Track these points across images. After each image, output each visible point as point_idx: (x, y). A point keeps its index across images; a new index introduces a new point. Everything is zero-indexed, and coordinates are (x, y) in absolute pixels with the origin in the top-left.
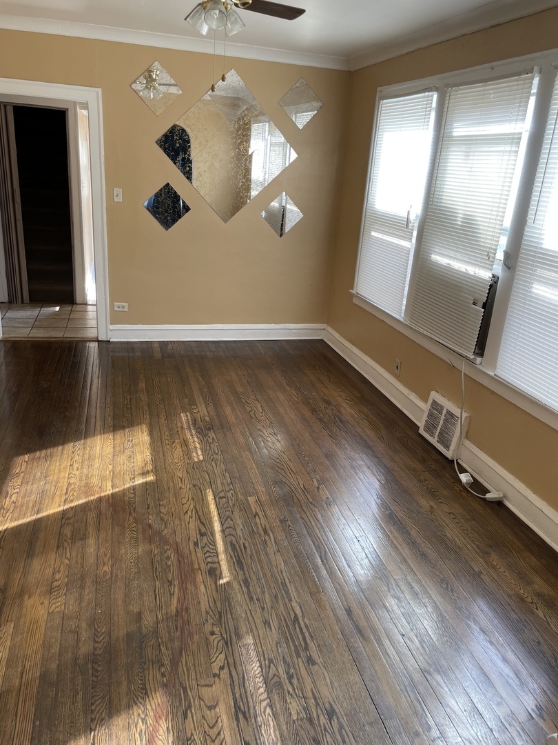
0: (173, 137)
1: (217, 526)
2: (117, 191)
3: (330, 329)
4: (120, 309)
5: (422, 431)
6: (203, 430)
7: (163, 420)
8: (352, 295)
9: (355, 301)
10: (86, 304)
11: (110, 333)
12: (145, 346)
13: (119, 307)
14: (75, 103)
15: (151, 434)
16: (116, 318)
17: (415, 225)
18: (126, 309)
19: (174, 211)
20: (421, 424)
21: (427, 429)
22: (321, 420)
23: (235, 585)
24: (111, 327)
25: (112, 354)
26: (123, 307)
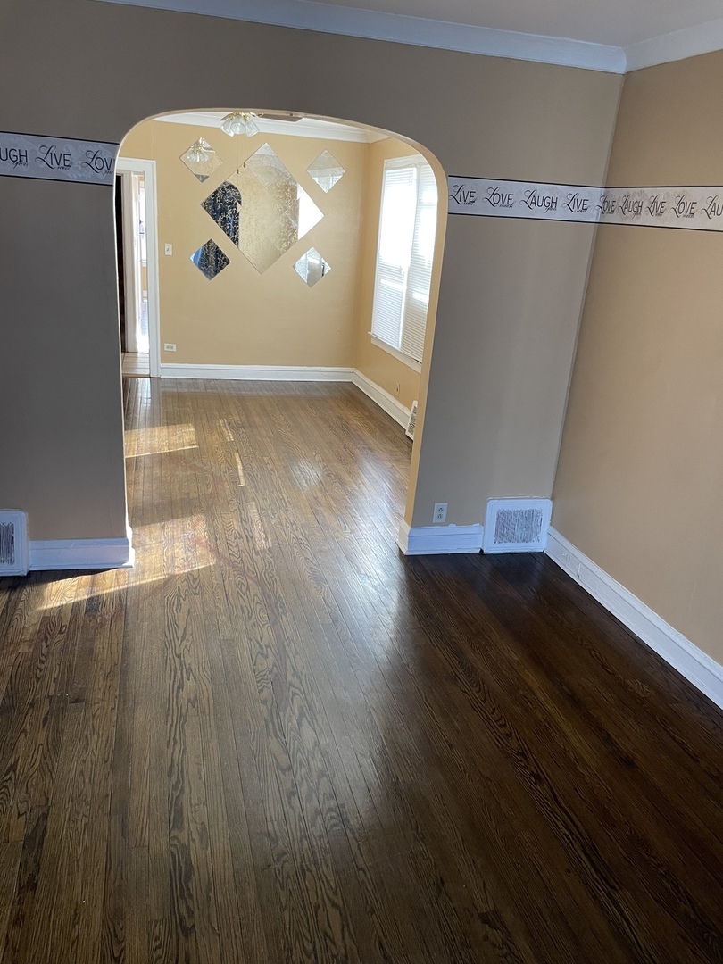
0: (215, 200)
1: (240, 467)
2: (167, 246)
3: (357, 372)
4: (170, 350)
5: (407, 433)
6: (235, 427)
7: (205, 421)
8: (371, 337)
9: (373, 341)
10: (137, 352)
11: (160, 370)
12: (191, 381)
13: (168, 347)
14: (130, 172)
15: (195, 428)
16: (166, 357)
17: (405, 271)
18: (174, 350)
19: (217, 264)
20: (407, 429)
21: (411, 430)
22: (330, 426)
23: (248, 487)
24: (161, 365)
25: (162, 390)
26: (172, 348)
